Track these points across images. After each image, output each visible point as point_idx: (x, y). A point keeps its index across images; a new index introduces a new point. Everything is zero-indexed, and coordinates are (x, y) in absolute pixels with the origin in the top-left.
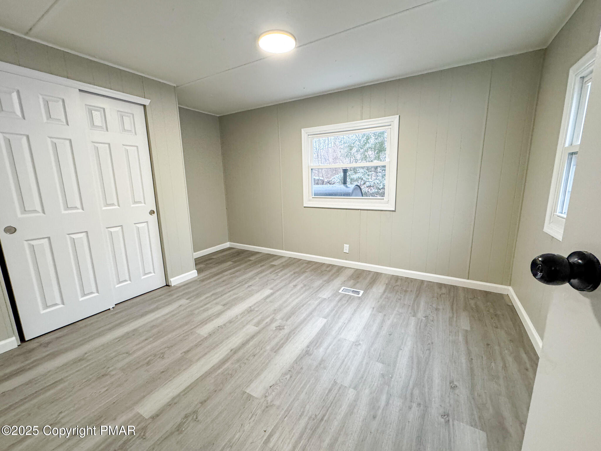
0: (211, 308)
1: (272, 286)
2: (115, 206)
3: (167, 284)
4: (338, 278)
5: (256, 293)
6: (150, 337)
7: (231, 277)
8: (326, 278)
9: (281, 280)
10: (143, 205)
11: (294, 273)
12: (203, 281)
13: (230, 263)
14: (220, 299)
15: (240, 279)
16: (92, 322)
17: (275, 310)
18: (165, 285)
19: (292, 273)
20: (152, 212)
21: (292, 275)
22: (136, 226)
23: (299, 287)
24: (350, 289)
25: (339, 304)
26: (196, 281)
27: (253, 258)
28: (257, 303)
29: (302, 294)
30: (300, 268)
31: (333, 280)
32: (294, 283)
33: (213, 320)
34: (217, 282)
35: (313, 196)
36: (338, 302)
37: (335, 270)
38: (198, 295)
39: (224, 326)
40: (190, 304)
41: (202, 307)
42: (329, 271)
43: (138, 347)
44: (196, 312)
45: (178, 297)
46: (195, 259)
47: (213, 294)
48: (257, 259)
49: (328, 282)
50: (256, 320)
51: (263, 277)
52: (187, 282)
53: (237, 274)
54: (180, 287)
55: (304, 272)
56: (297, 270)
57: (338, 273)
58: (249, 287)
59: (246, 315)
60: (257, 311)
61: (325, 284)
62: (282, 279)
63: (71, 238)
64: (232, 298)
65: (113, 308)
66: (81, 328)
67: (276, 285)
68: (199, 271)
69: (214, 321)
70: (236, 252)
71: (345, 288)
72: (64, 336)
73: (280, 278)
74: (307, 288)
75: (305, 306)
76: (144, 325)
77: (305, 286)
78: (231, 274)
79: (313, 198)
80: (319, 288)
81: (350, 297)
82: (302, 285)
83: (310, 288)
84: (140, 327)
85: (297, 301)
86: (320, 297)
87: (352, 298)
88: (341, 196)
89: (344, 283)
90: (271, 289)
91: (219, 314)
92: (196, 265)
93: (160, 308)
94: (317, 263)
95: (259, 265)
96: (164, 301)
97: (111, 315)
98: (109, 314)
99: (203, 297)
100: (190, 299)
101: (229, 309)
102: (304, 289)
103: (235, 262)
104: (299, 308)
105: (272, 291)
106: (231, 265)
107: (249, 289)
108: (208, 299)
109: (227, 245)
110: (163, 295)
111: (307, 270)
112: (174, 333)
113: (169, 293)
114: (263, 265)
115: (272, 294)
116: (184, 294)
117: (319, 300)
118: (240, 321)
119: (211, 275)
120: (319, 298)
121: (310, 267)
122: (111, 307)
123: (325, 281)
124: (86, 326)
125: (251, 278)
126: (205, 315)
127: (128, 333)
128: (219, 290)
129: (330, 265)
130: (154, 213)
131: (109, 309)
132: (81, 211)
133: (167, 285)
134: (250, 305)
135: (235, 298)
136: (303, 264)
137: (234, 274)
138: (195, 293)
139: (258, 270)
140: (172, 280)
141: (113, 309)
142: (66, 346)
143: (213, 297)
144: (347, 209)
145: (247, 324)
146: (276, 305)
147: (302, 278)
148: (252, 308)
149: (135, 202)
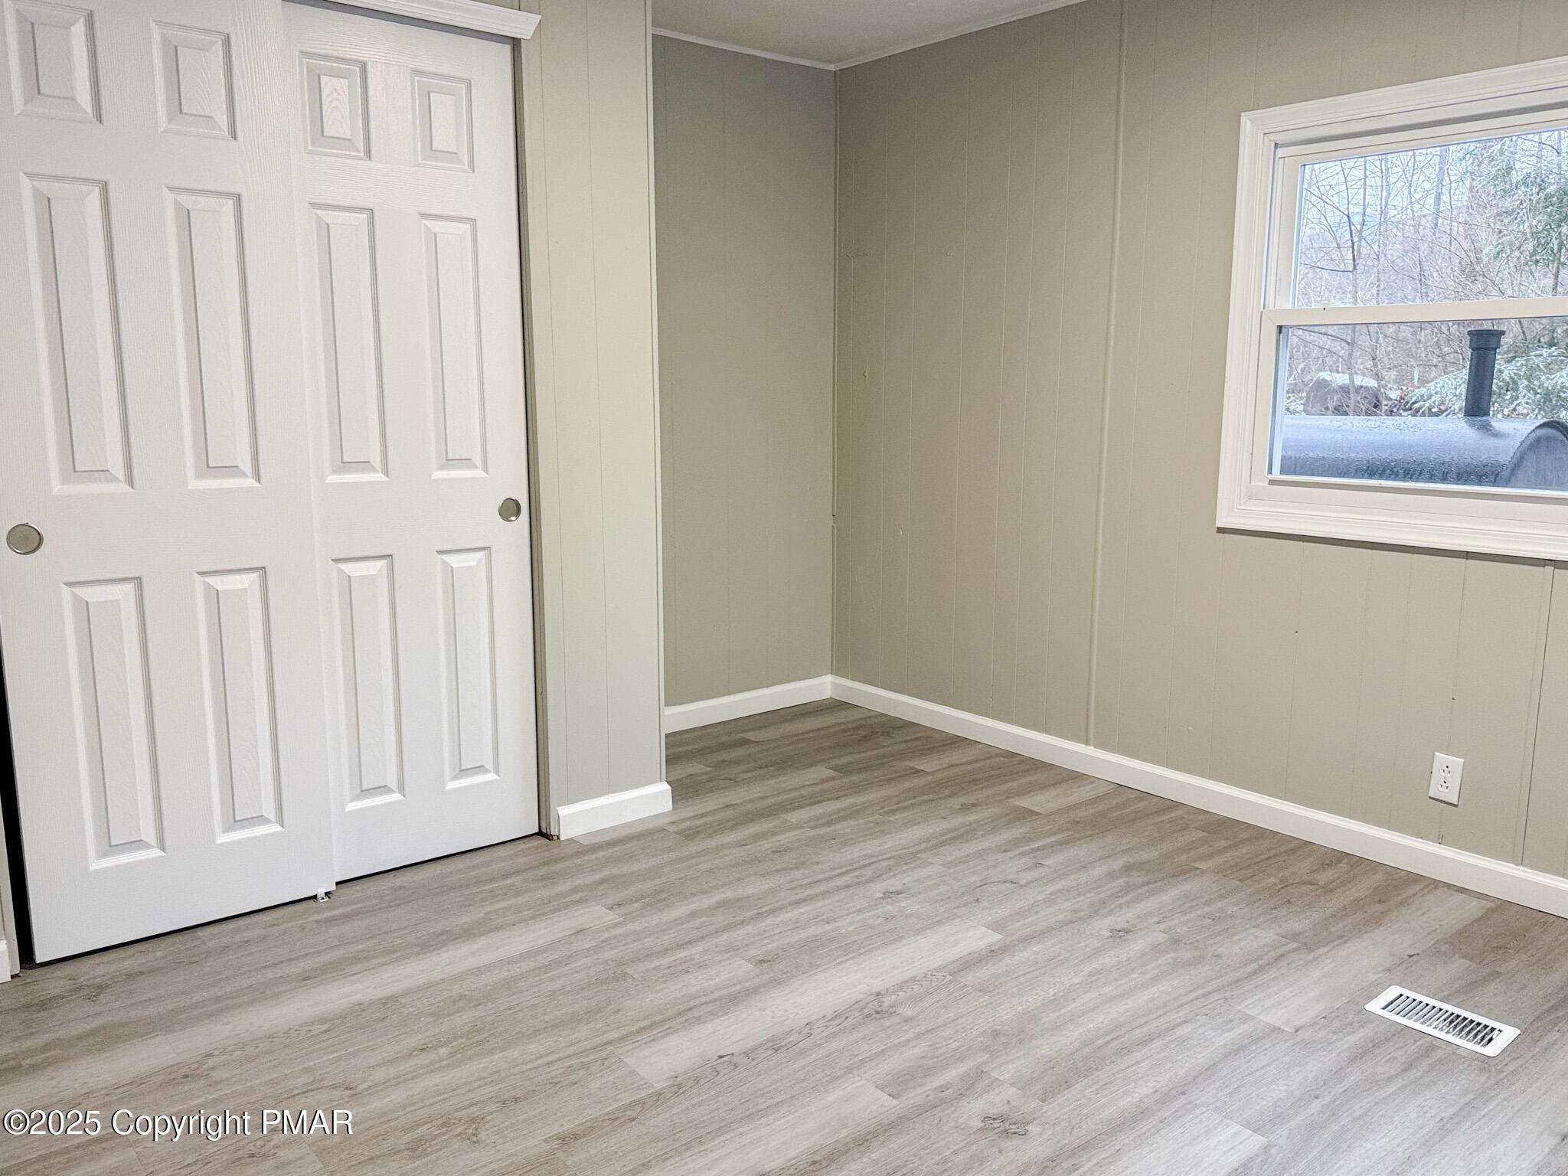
0: (702, 966)
1: (1001, 912)
2: (373, 470)
3: (544, 830)
4: (1377, 934)
5: (919, 931)
6: (441, 1044)
7: (820, 840)
8: (1300, 922)
9: (1050, 889)
10: (479, 473)
11: (1129, 869)
12: (690, 835)
13: (821, 772)
14: (750, 928)
15: (853, 853)
16: (246, 936)
17: (996, 1034)
18: (537, 830)
19: (1118, 863)
20: (509, 509)
21: (1112, 875)
22: (444, 562)
23: (1138, 945)
24: (1439, 1004)
25: (1354, 1076)
26: (661, 830)
27: (929, 764)
28: (914, 980)
29: (1154, 980)
30: (1166, 848)
31: (1342, 938)
32: (1120, 920)
33: (699, 1020)
34: (751, 848)
35: (1276, 474)
36: (1353, 1060)
37: (1362, 887)
38: (658, 899)
39: (745, 1060)
40: (619, 931)
41: (666, 952)
42: (1328, 889)
43: (393, 1071)
44: (636, 970)
45: (577, 889)
46: (667, 736)
47: (721, 905)
48: (950, 772)
49: (1309, 948)
50: (894, 1063)
51: (966, 859)
52: (622, 833)
53: (843, 827)
54: (594, 848)
55: (1185, 872)
56: (1145, 855)
57: (1379, 907)
58: (887, 895)
59: (854, 1027)
60: (907, 1020)
61: (1294, 950)
62: (1059, 885)
63: (208, 586)
64: (804, 934)
65: (327, 894)
66: (209, 953)
67: (1021, 914)
68: (682, 791)
69: (706, 1029)
70: (858, 728)
71: (1406, 992)
72: (152, 972)
73: (1051, 881)
74: (1187, 954)
75: (1157, 1043)
76: (428, 986)
77: (1175, 942)
78: (817, 822)
79: (1272, 482)
80: (1254, 966)
81: (1432, 1046)
82: (1161, 937)
83: (1199, 960)
84: (407, 993)
85: (1116, 1011)
86: (1252, 1018)
87: (1437, 1055)
88: (1444, 479)
89: (1403, 968)
90: (995, 926)
91: (734, 998)
92: (671, 760)
93: (499, 928)
94: (1261, 834)
95: (956, 802)
96: (521, 900)
97: (318, 922)
98: (310, 915)
99: (681, 911)
100: (623, 910)
101: (776, 982)
102: (1169, 957)
103: (844, 770)
104: (1126, 1051)
105: (994, 937)
106: (823, 781)
107: (890, 908)
108: (697, 922)
109: (823, 686)
110: (517, 873)
111: (1202, 866)
112: (534, 1047)
113: (543, 871)
114: (974, 805)
115: (993, 953)
116: (603, 881)
117: (1242, 1029)
118: (820, 1053)
119: (729, 813)
120: (1247, 1018)
121: (1219, 852)
122: (321, 892)
123: (1294, 936)
124: (225, 949)
125: (907, 858)
126: (674, 991)
127: (360, 1008)
128: (752, 888)
129: (1338, 857)
130: (518, 512)
131: (315, 897)
132: (250, 482)
133: (540, 834)
134: (878, 985)
135: (815, 939)
136: (1185, 828)
137: (829, 823)
138: (649, 886)
139: (945, 825)
140: (563, 811)
141: (326, 899)
142: (153, 1010)
143: (720, 919)
144: (1467, 555)
145: (850, 1070)
146: (1006, 1012)
147: (1164, 898)
148: (888, 1001)
149: (449, 462)
